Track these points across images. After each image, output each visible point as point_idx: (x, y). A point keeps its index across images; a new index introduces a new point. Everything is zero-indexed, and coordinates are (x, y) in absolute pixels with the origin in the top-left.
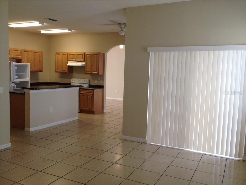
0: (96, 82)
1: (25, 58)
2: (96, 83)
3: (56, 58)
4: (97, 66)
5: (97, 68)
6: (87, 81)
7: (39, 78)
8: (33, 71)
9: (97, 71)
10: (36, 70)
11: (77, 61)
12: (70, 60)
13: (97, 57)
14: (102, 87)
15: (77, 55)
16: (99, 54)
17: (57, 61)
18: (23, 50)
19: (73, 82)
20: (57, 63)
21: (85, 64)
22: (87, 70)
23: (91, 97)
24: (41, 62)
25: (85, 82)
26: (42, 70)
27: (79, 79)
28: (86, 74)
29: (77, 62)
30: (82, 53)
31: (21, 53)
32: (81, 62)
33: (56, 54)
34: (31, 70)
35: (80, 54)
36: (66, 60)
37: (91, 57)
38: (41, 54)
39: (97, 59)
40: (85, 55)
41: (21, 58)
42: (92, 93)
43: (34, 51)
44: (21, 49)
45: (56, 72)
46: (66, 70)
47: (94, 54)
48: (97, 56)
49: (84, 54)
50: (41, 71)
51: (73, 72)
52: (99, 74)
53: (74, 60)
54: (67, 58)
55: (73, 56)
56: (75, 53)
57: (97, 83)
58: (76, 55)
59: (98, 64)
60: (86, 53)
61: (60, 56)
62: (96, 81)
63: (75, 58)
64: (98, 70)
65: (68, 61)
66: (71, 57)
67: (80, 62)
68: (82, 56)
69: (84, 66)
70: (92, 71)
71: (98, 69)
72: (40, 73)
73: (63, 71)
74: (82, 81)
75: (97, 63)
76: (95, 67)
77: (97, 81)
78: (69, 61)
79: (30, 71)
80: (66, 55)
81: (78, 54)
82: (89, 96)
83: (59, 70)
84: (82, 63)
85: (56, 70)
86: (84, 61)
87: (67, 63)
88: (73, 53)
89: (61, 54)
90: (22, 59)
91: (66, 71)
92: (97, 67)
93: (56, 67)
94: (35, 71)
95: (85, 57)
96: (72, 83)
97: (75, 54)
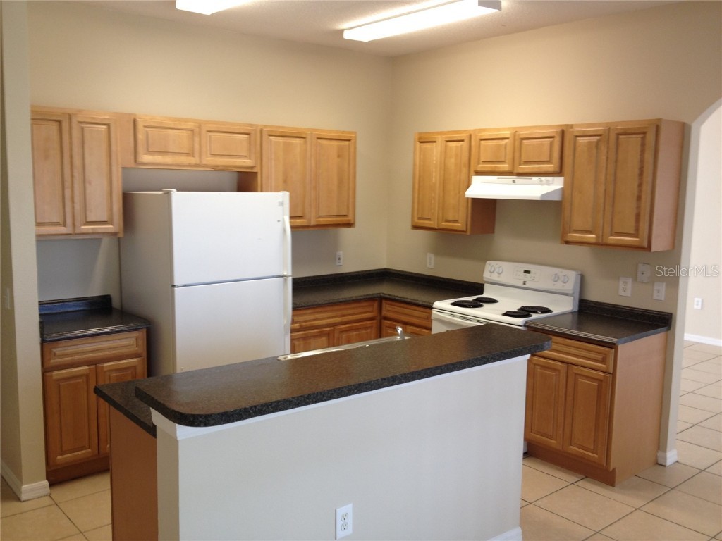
0: (621, 285)
1: (270, 170)
2: (623, 293)
3: (418, 163)
4: (639, 198)
5: (638, 216)
6: (570, 281)
7: (341, 253)
8: (308, 227)
9: (637, 229)
10: (321, 219)
11: (519, 175)
12: (481, 167)
13: (643, 145)
14: (662, 321)
15: (520, 140)
16: (658, 128)
17: (420, 177)
18: (261, 131)
19: (495, 277)
20: (420, 183)
21: (563, 190)
22: (578, 222)
23: (600, 387)
24: (346, 182)
25: (559, 286)
26: (350, 218)
27: (528, 267)
28: (567, 243)
29: (519, 180)
30: (550, 127)
31: (250, 143)
32: (543, 178)
33: (418, 143)
34: (299, 222)
35: (537, 133)
36: (465, 170)
37: (603, 149)
38: (349, 146)
39: (642, 161)
40: (568, 138)
41: (252, 167)
42: (603, 361)
43: (316, 130)
44: (251, 125)
45: (415, 227)
46: (460, 219)
47: (626, 133)
48: (643, 139)
49: (563, 133)
50: (349, 225)
51: (494, 229)
52: (654, 249)
53: (505, 167)
54: (467, 158)
55: (500, 146)
56: (509, 129)
57: (628, 293)
58: (517, 143)
59: (647, 188)
60: (571, 126)
61: (435, 151)
62: (625, 283)
63: (509, 157)
64: (644, 226)
65: (472, 172)
66: (487, 149)
67: (535, 179)
68: (551, 145)
69: (557, 198)
70: (607, 229)
71: (647, 218)
72: (345, 231)
73: (444, 225)
74: (542, 276)
75: (640, 185)
76: (627, 208)
77: (629, 285)
78: (478, 173)
79: (292, 227)
80: (465, 145)
81: (524, 134)
82: (588, 378)
83: (429, 219)
84: (548, 183)
85: (416, 220)
86: (559, 173)
87: (468, 186)
88: (498, 129)
89: (440, 140)
90: (256, 173)
91: (458, 226)
92: (638, 207)
93: (413, 203)
94: (318, 226)
95: (568, 152)
96: (488, 283)
97: (511, 139)
